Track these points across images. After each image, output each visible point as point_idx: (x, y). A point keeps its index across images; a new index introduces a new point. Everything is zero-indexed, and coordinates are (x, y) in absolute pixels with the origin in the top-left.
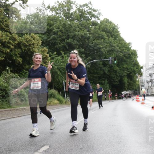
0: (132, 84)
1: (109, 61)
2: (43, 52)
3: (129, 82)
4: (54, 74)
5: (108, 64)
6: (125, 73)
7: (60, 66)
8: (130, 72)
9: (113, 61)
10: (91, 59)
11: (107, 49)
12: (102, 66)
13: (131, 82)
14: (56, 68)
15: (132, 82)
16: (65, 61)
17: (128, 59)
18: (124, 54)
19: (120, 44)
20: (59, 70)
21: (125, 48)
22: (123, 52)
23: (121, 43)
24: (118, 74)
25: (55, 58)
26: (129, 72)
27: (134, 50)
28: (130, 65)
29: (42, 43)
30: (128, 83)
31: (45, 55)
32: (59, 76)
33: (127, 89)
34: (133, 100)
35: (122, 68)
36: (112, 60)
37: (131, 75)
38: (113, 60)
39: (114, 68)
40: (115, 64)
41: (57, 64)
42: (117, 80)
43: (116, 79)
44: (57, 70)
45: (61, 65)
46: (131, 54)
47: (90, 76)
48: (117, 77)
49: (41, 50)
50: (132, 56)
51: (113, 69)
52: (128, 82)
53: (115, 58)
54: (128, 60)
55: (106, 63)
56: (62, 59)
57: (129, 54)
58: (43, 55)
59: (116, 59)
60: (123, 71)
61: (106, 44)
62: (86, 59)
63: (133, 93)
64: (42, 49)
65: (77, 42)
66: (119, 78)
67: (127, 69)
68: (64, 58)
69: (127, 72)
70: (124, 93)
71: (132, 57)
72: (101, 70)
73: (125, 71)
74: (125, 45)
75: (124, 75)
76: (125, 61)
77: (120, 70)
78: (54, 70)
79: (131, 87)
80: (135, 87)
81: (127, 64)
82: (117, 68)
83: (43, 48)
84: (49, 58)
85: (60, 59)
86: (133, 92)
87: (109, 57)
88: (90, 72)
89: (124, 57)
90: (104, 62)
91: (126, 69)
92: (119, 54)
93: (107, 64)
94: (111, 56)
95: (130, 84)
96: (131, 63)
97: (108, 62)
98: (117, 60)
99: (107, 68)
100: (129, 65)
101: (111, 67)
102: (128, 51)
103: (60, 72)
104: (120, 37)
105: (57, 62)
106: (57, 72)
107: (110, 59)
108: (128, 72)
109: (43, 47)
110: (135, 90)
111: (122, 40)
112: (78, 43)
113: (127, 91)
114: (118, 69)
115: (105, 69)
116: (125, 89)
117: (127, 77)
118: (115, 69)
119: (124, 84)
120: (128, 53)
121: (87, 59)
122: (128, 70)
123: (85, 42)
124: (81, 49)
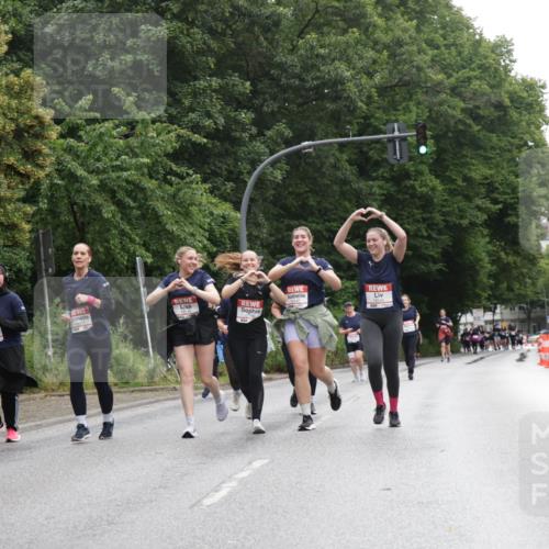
0: (515, 272)
1: (390, 146)
2: (18, 96)
3: (499, 258)
4: (81, 220)
5: (386, 160)
6: (477, 211)
7: (114, 175)
8: (504, 203)
9: (410, 144)
10: (288, 133)
11: (377, 78)
12: (349, 171)
13: (511, 259)
14: (95, 182)
15: (518, 260)
16: (142, 143)
17: (492, 132)
18: (471, 106)
19: (447, 47)
20: (113, 193)
21: (476, 73)
22: (468, 95)
23: (454, 44)
24: (438, 218)
25: (88, 128)
26: (500, 206)
27: (524, 80)
28: (505, 165)
29: (10, 44)
30: (493, 262)
31: (29, 111)
32: (109, 230)
33: (488, 299)
34: (522, 358)
35: (460, 182)
36: (403, 139)
37: (512, 219)
38: (413, 140)
39: (417, 184)
40: (422, 162)
41: (98, 165)
42: (434, 252)
43: (427, 242)
44: (99, 199)
45: (121, 168)
46: (507, 102)
47: (281, 226)
48: (434, 235)
49: (4, 82)
50: (514, 115)
51: (413, 187)
52: (496, 261)
53: (424, 127)
54: (494, 137)
55: (371, 153)
56: (126, 136)
57: (499, 106)
58: (21, 114)
59: (429, 133)
60: (468, 198)
61: (371, 54)
62: (261, 134)
63: (522, 321)
64: (12, 78)
65: (206, 37)
66: (446, 239)
67: (491, 188)
68: (139, 127)
69: (488, 204)
70: (471, 319)
71: (517, 124)
72: (343, 194)
73: (479, 202)
74: (476, 53)
75: (472, 224)
76: (476, 144)
77: (452, 193)
78: (82, 197)
79: (510, 289)
80: (534, 284)
81: (487, 159)
82: (431, 183)
83: (17, 73)
84: (54, 133)
85: (114, 133)
86: (523, 316)
87: (388, 121)
88: (284, 208)
89: (469, 121)
90: (361, 152)
91: (483, 190)
92: (441, 104)
93: (377, 164)
94: (401, 118)
95: (503, 272)
96: (508, 155)
97: (384, 150)
98: (433, 137)
99: (381, 183)
100: (497, 166)
101: (400, 177)
102: (492, 87)
103: (113, 208)
104: (449, 7)
105: (99, 149)
106: (96, 210)
107: (397, 134)
108: (495, 202)
109: (17, 66)
110: (533, 304)
111: (460, 24)
112: (214, 45)
113: (486, 309)
114: (440, 188)
115: (365, 190)
116: (479, 296)
117: (486, 232)
118: (424, 189)
119: (472, 269)
120: (494, 99)
121: (269, 133)
122: (495, 195)
123: (257, 39)
124: (236, 78)
